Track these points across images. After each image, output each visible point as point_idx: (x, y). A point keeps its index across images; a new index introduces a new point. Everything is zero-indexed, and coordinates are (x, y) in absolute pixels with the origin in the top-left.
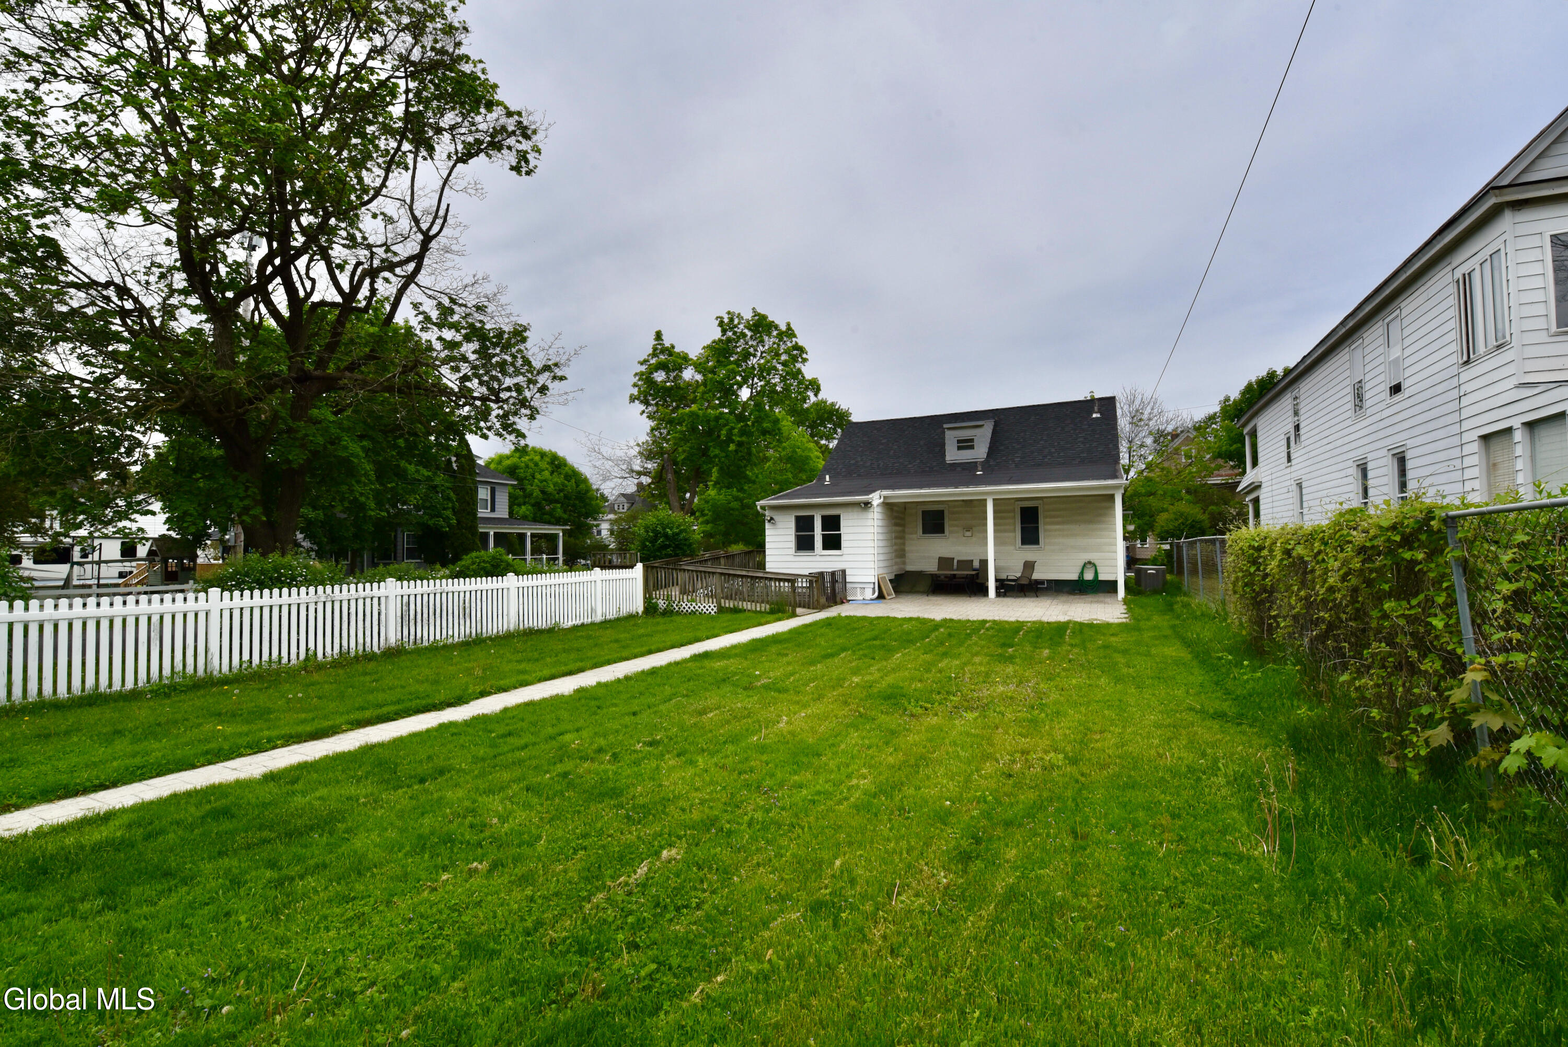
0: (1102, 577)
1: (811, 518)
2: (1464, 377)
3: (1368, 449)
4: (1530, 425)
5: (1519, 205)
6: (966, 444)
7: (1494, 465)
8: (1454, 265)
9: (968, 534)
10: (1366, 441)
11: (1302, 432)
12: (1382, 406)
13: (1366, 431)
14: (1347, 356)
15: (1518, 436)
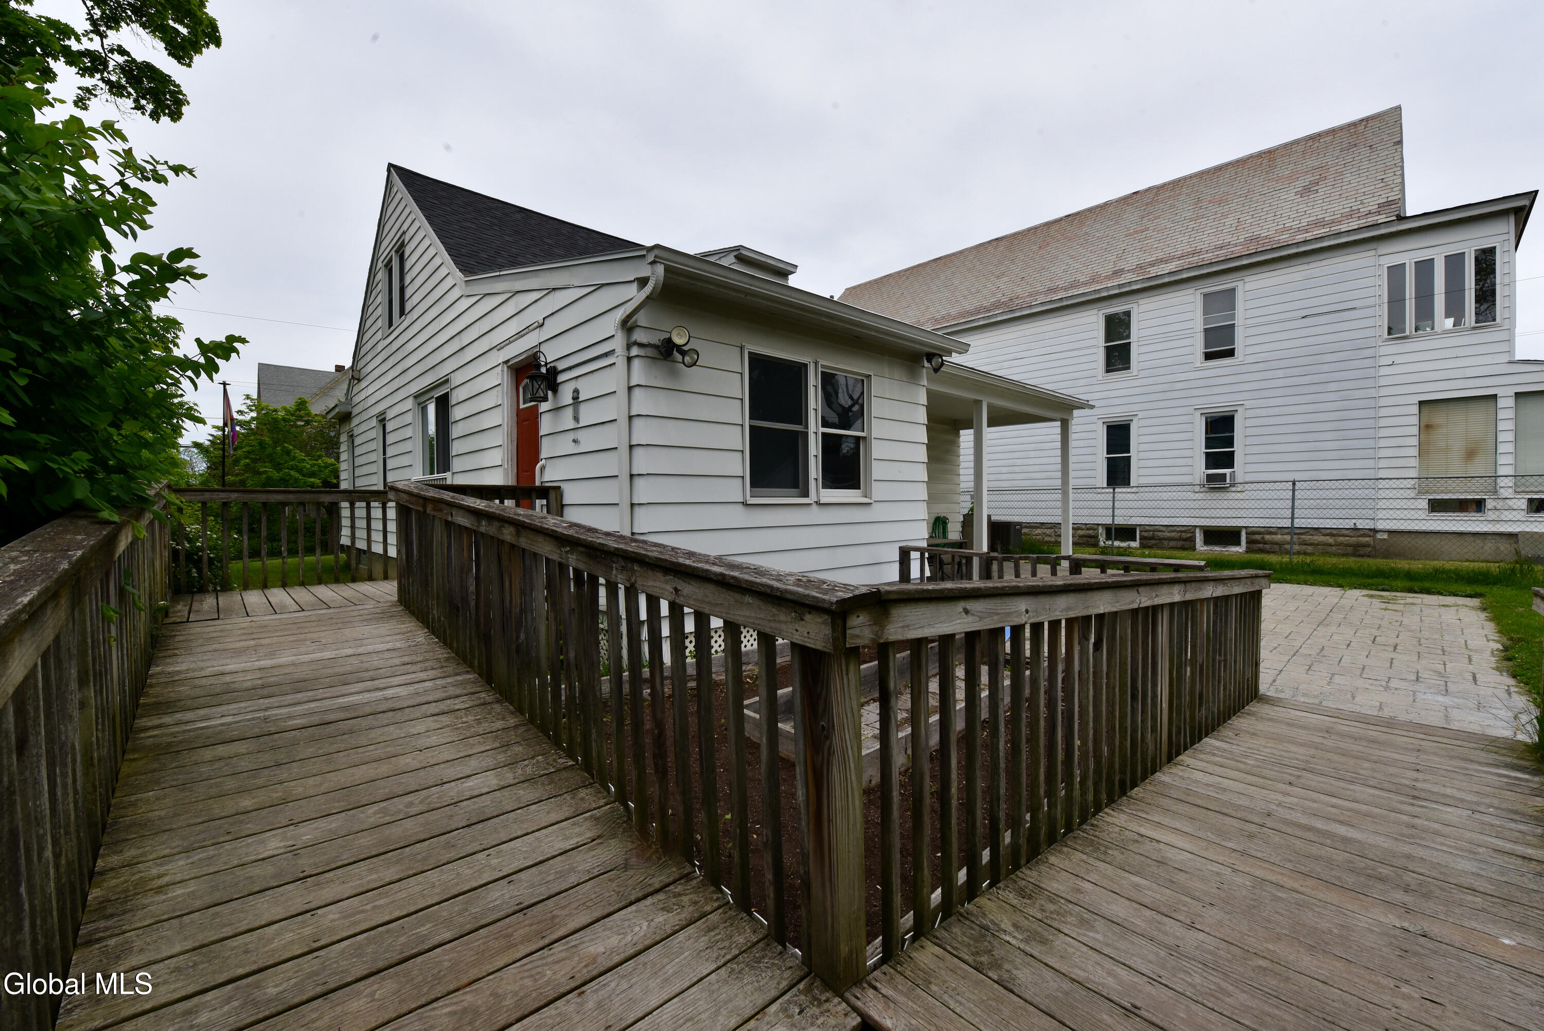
2: (1385, 350)
3: (1133, 408)
4: (1523, 395)
7: (1434, 426)
8: (1382, 251)
10: (1139, 399)
12: (1185, 367)
13: (1137, 391)
14: (1093, 319)
15: (1506, 403)
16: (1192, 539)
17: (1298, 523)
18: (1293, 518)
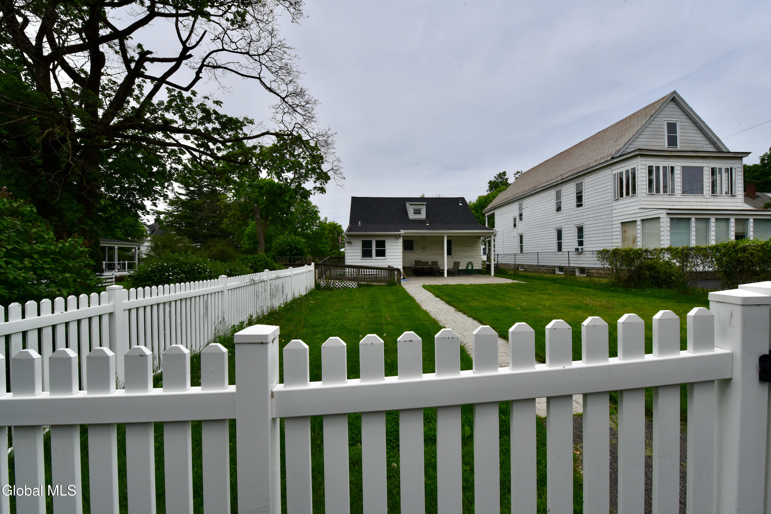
0: (474, 268)
1: (371, 242)
2: (614, 204)
3: (562, 224)
4: (642, 220)
5: (642, 155)
6: (417, 212)
7: (625, 231)
8: (613, 169)
9: (424, 250)
10: (563, 221)
11: (523, 217)
12: (573, 210)
13: (562, 218)
14: (553, 192)
15: (639, 223)
16: (575, 272)
17: (571, 265)
18: (569, 263)
